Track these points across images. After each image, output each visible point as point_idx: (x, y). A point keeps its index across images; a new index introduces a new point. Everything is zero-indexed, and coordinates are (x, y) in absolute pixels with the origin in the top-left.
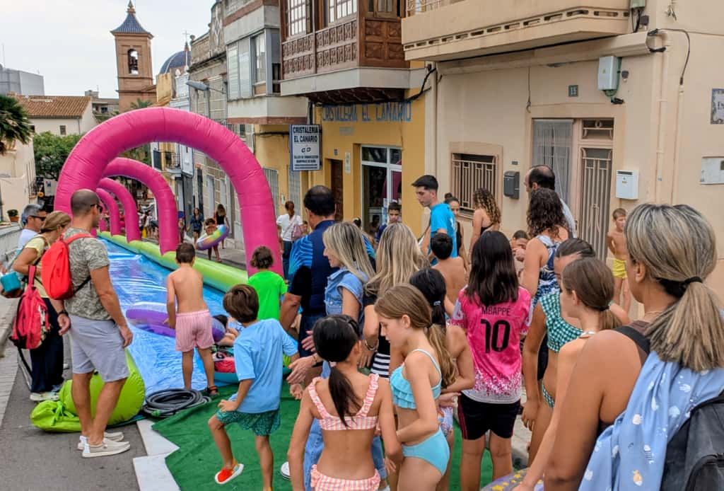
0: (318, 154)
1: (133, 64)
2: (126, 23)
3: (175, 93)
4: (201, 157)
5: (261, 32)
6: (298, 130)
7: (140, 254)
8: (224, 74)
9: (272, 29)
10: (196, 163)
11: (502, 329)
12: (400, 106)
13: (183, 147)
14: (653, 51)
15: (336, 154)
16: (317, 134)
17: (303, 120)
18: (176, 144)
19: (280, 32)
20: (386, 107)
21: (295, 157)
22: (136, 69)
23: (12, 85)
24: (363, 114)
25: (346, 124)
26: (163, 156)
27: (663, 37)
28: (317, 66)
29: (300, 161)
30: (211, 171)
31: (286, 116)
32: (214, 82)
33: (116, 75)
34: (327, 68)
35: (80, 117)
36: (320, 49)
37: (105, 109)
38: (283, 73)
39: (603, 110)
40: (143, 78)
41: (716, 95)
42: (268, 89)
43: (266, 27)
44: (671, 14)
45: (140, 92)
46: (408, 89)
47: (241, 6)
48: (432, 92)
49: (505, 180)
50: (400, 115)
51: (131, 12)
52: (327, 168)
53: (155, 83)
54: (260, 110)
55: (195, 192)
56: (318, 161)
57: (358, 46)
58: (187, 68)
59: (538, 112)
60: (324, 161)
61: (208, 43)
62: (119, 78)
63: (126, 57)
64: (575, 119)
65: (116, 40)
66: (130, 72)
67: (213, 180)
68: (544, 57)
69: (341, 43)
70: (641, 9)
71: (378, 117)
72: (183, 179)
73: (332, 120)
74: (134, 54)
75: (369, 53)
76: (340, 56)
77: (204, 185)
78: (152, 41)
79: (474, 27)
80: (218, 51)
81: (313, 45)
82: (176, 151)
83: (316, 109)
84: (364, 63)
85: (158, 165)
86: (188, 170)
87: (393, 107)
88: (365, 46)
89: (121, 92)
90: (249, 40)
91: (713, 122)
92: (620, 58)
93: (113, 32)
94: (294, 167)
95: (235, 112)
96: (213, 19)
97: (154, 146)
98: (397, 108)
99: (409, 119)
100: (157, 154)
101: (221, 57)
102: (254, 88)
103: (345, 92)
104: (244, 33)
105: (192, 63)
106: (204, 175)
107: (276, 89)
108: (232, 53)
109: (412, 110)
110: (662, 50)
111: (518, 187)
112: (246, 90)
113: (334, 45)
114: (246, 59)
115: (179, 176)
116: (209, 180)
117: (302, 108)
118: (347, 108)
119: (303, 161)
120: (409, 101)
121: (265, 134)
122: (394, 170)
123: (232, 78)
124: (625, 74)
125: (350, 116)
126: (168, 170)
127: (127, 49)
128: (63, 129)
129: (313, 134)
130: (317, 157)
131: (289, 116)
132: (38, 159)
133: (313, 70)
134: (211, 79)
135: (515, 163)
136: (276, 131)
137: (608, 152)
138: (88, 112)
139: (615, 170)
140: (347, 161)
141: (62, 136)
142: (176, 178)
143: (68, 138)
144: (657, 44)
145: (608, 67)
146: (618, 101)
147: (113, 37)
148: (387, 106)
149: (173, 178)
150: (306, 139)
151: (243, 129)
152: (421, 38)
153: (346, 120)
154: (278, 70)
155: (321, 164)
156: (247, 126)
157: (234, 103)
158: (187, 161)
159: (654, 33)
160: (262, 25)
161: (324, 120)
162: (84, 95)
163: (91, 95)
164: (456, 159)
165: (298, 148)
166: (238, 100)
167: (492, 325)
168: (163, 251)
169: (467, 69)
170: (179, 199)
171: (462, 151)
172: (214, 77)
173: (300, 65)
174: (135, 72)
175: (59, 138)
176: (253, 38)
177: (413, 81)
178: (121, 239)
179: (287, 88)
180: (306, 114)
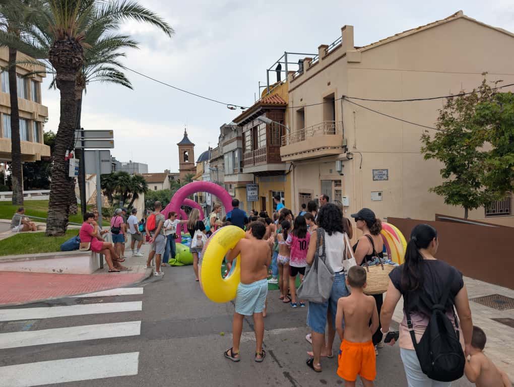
0: (257, 195)
1: (186, 158)
2: (184, 140)
3: (204, 171)
4: (214, 198)
5: (236, 149)
6: (249, 186)
8: (223, 164)
9: (240, 148)
10: (212, 200)
11: (304, 242)
12: (283, 176)
13: (207, 193)
14: (349, 159)
15: (263, 194)
16: (256, 187)
17: (251, 182)
18: (204, 193)
19: (243, 149)
21: (249, 196)
22: (187, 160)
23: (135, 169)
26: (199, 197)
27: (352, 154)
28: (254, 163)
29: (250, 198)
32: (220, 167)
33: (179, 163)
34: (258, 164)
35: (163, 182)
36: (255, 157)
37: (173, 178)
38: (244, 165)
39: (338, 178)
40: (190, 164)
41: (374, 171)
42: (239, 171)
43: (238, 148)
44: (355, 147)
45: (189, 170)
47: (229, 139)
48: (292, 171)
50: (283, 179)
51: (186, 135)
52: (261, 200)
53: (195, 165)
54: (236, 179)
56: (257, 197)
57: (267, 157)
58: (209, 161)
59: (322, 178)
60: (259, 197)
61: (217, 151)
62: (180, 164)
63: (183, 155)
64: (332, 181)
65: (179, 147)
66: (185, 161)
68: (323, 160)
69: (262, 155)
70: (346, 146)
71: (277, 180)
73: (262, 182)
74: (187, 153)
75: (271, 158)
76: (261, 160)
78: (194, 147)
79: (300, 151)
80: (221, 154)
81: (253, 155)
82: (204, 195)
83: (257, 178)
84: (269, 162)
86: (209, 203)
87: (281, 177)
88: (269, 156)
89: (180, 170)
90: (232, 152)
91: (374, 180)
92: (342, 161)
93: (178, 144)
94: (248, 200)
95: (227, 179)
96: (219, 142)
97: (195, 194)
99: (286, 181)
100: (196, 197)
101: (222, 157)
102: (234, 170)
103: (265, 172)
104: (230, 150)
105: (211, 159)
107: (241, 170)
108: (226, 157)
109: (287, 178)
110: (352, 159)
112: (231, 171)
113: (260, 156)
114: (231, 159)
115: (205, 206)
117: (252, 178)
118: (266, 177)
119: (252, 198)
120: (285, 175)
121: (239, 188)
123: (226, 166)
124: (343, 166)
125: (268, 180)
126: (201, 204)
127: (183, 151)
128: (156, 188)
132: (145, 201)
133: (253, 164)
134: (218, 166)
135: (317, 196)
136: (242, 186)
137: (340, 191)
138: (167, 180)
139: (342, 197)
140: (267, 197)
141: (155, 191)
142: (204, 207)
143: (159, 191)
144: (350, 157)
145: (338, 163)
146: (342, 175)
147: (178, 146)
148: (279, 177)
150: (252, 189)
151: (231, 186)
152: (289, 154)
153: (266, 182)
154: (242, 164)
155: (258, 199)
156: (232, 185)
157: (227, 176)
158: (209, 200)
159: (349, 153)
160: (236, 147)
161: (260, 182)
162: (163, 172)
163: (167, 172)
164: (300, 195)
165: (249, 193)
166: (228, 175)
167: (302, 242)
169: (302, 164)
171: (302, 192)
172: (220, 165)
173: (249, 162)
174: (187, 161)
175: (154, 192)
176: (233, 151)
177: (287, 168)
179: (245, 170)
180: (253, 179)
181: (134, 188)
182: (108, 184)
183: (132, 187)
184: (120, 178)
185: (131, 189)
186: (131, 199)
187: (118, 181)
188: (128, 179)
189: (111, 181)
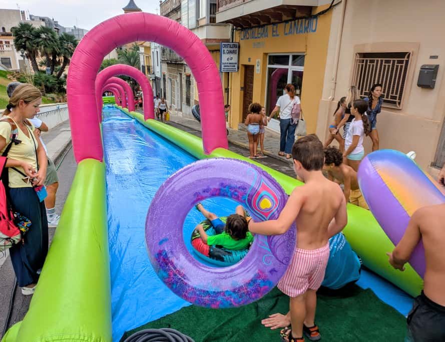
0: (237, 62)
2: (129, 4)
6: (225, 46)
7: (134, 119)
8: (179, 19)
10: (162, 71)
12: (307, 21)
15: (249, 61)
16: (237, 48)
17: (227, 41)
20: (293, 25)
21: (223, 64)
23: (80, 36)
24: (273, 31)
25: (258, 40)
26: (146, 68)
29: (226, 66)
30: (170, 75)
31: (217, 38)
38: (218, 7)
42: (207, 21)
46: (316, 7)
48: (342, 6)
49: (421, 72)
50: (306, 29)
52: (242, 70)
55: (162, 87)
56: (236, 66)
60: (240, 66)
67: (171, 80)
71: (286, 32)
72: (156, 80)
73: (248, 38)
77: (166, 83)
80: (175, 7)
82: (152, 65)
83: (236, 33)
85: (144, 72)
86: (158, 75)
87: (300, 24)
93: (123, 9)
94: (222, 69)
98: (304, 23)
99: (315, 31)
101: (177, 9)
102: (198, 21)
106: (166, 78)
107: (212, 20)
111: (435, 78)
112: (193, 24)
115: (154, 78)
116: (169, 80)
118: (260, 29)
119: (228, 66)
120: (316, 17)
122: (294, 70)
123: (184, 20)
125: (262, 34)
126: (149, 76)
129: (235, 49)
130: (236, 64)
131: (219, 38)
133: (241, 1)
135: (434, 57)
140: (258, 66)
142: (152, 80)
147: (124, 11)
148: (295, 23)
149: (151, 79)
150: (230, 52)
153: (259, 38)
154: (214, 8)
155: (238, 68)
158: (158, 71)
161: (242, 39)
164: (360, 57)
165: (225, 58)
168: (146, 118)
170: (154, 90)
178: (126, 110)
179: (220, 18)
180: (229, 37)
181: (63, 50)
182: (27, 43)
183: (59, 49)
184: (43, 36)
185: (58, 51)
186: (62, 65)
187: (40, 40)
188: (53, 37)
189: (32, 40)
